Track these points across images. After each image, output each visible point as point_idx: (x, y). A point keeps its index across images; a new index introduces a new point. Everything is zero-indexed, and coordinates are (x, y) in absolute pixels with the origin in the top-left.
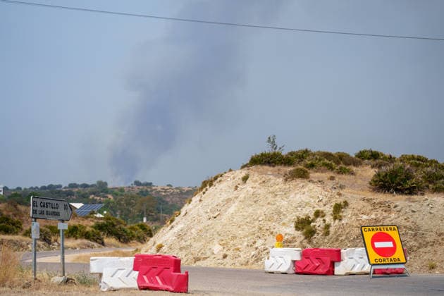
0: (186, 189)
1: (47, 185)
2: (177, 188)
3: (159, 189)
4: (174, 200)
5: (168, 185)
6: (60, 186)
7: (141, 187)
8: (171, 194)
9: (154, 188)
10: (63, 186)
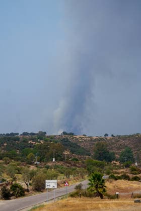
0: (95, 138)
1: (9, 133)
2: (89, 137)
3: (78, 137)
4: (86, 144)
5: (84, 135)
6: (18, 134)
7: (67, 136)
8: (85, 141)
9: (74, 136)
10: (20, 134)
